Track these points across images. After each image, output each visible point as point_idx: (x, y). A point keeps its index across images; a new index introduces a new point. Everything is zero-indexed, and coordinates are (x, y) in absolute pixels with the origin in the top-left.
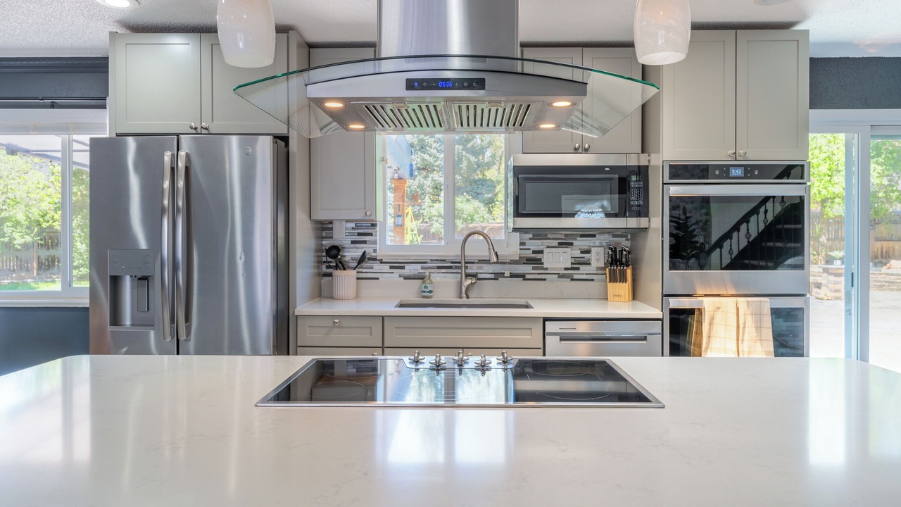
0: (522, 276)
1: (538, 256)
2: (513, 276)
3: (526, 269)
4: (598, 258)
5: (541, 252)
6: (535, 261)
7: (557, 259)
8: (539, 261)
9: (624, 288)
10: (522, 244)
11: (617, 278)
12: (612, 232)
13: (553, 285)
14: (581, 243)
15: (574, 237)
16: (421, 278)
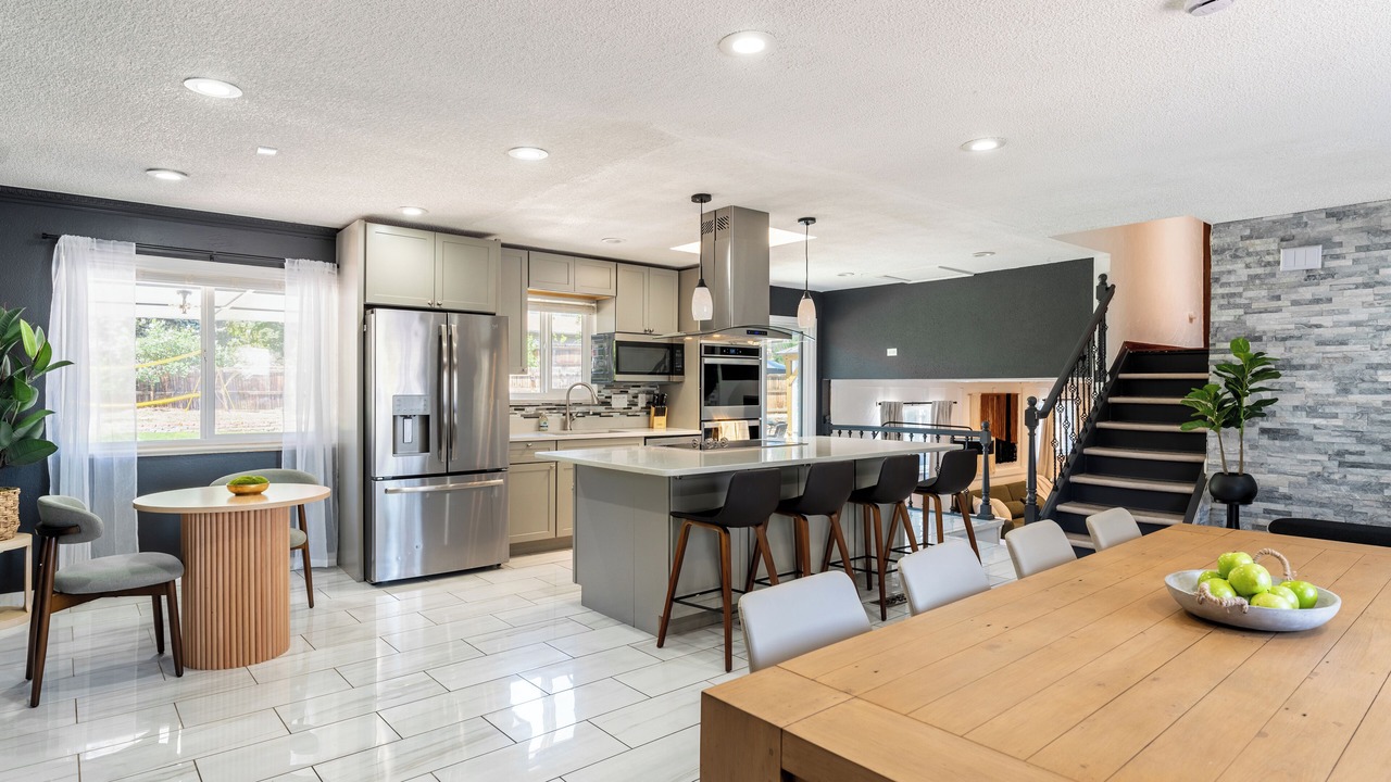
0: (599, 414)
1: (608, 400)
2: (594, 414)
3: (601, 409)
4: (642, 401)
5: (610, 397)
6: (606, 403)
7: (620, 401)
8: (609, 404)
9: (663, 419)
10: (599, 392)
11: (660, 413)
12: (652, 384)
13: (618, 420)
14: (632, 391)
15: (629, 387)
16: (536, 416)
